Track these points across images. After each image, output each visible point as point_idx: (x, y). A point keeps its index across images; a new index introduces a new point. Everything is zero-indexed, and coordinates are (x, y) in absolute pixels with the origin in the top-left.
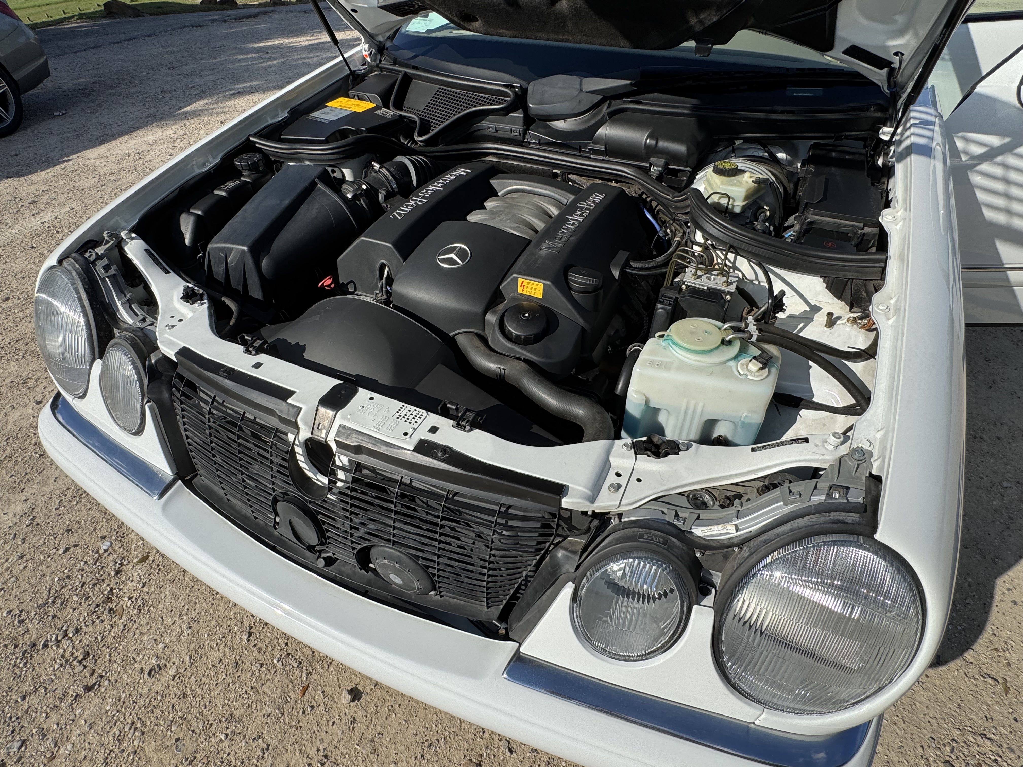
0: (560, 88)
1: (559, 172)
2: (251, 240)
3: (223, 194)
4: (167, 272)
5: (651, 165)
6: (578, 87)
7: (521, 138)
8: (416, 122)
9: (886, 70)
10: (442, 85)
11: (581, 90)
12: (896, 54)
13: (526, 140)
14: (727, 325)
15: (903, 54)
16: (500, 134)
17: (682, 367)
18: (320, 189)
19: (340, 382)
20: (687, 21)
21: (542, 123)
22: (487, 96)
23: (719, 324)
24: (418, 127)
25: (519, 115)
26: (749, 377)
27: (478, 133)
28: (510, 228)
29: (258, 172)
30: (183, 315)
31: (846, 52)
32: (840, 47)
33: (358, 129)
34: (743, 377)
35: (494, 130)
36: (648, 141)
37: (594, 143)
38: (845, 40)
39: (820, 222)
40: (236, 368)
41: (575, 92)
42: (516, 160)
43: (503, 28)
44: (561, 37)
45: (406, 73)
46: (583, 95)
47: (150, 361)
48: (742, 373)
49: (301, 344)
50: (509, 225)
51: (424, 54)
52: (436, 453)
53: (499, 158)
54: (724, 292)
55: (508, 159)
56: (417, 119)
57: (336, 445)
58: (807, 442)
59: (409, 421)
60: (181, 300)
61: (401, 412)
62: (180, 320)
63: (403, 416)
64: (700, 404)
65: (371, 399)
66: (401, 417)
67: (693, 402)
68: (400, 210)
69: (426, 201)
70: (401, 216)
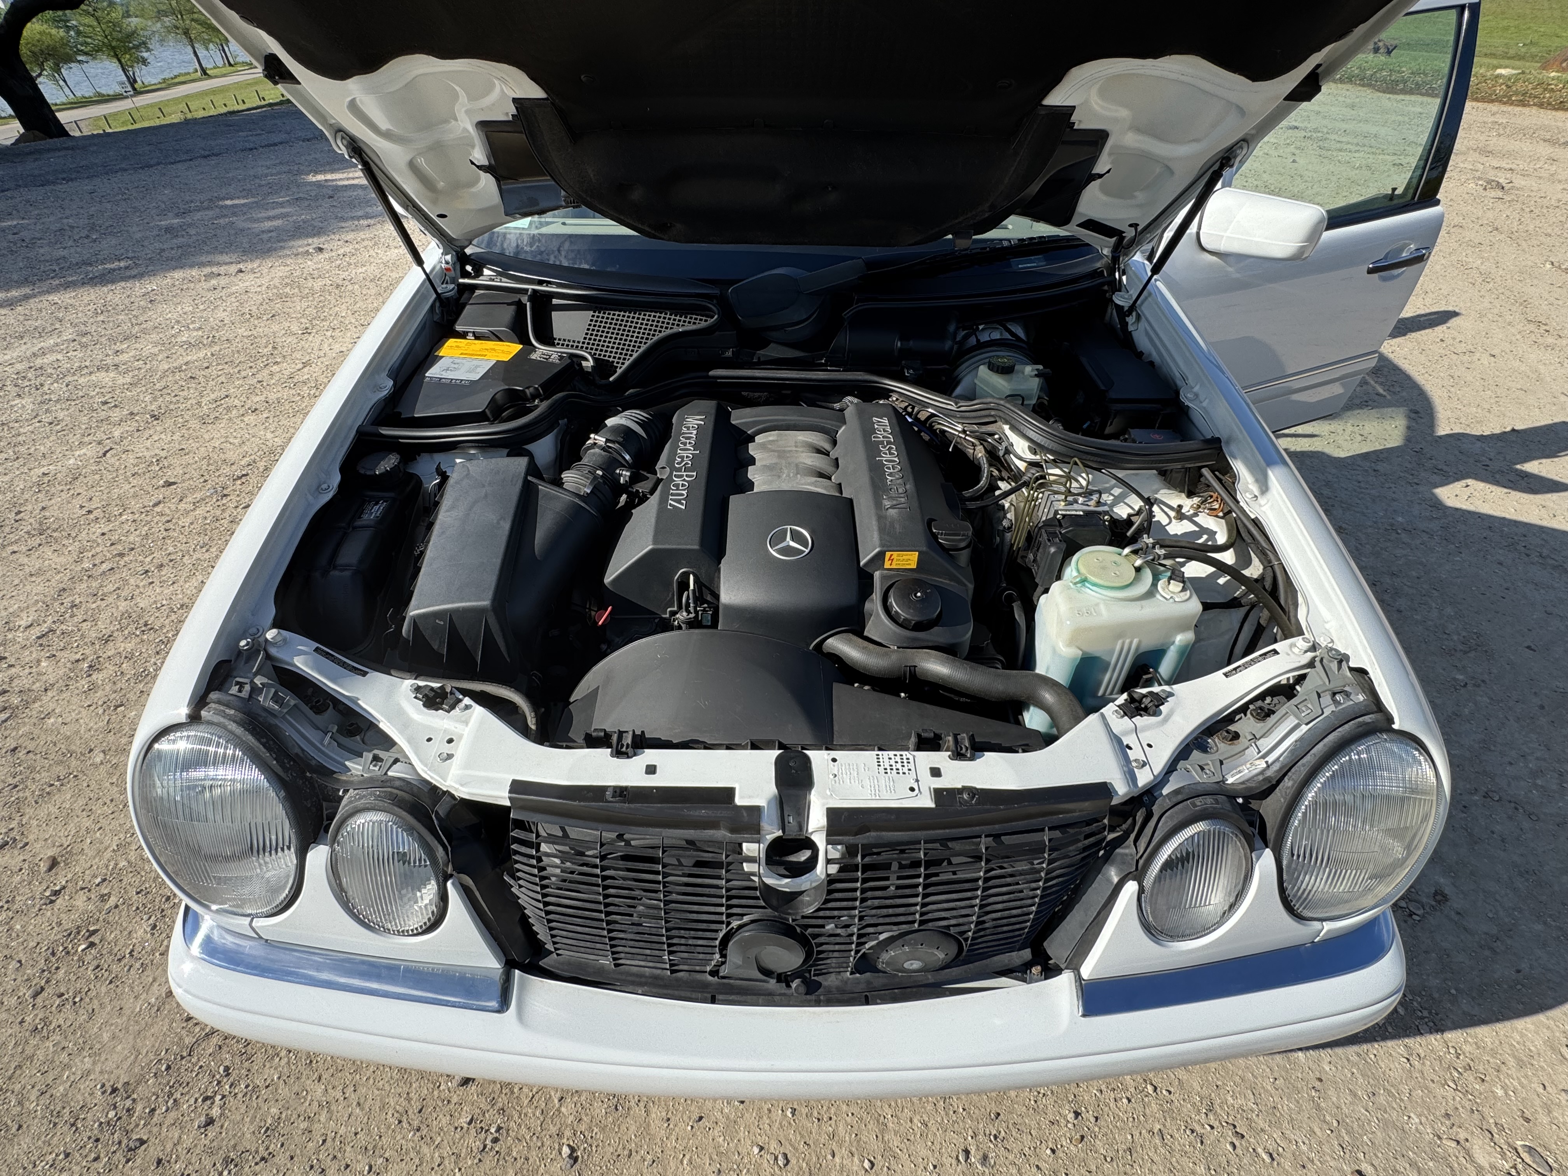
2: (491, 592)
4: (364, 674)
5: (903, 368)
6: (796, 288)
9: (1113, 240)
11: (799, 292)
12: (1130, 224)
14: (1127, 550)
15: (1136, 224)
17: (1111, 608)
19: (778, 752)
23: (1119, 550)
25: (729, 332)
26: (1176, 599)
28: (809, 484)
30: (447, 731)
31: (1081, 225)
32: (1077, 219)
33: (528, 388)
34: (1172, 601)
36: (899, 343)
37: (832, 353)
38: (1085, 215)
40: (626, 784)
45: (535, 291)
47: (438, 816)
48: (1168, 597)
50: (803, 481)
52: (963, 799)
54: (1099, 513)
56: (588, 356)
57: (827, 835)
58: (1278, 653)
59: (901, 771)
60: (425, 710)
61: (881, 764)
62: (450, 741)
63: (888, 768)
64: (1135, 641)
65: (834, 760)
66: (889, 771)
67: (1127, 641)
68: (672, 495)
69: (695, 474)
70: (682, 504)
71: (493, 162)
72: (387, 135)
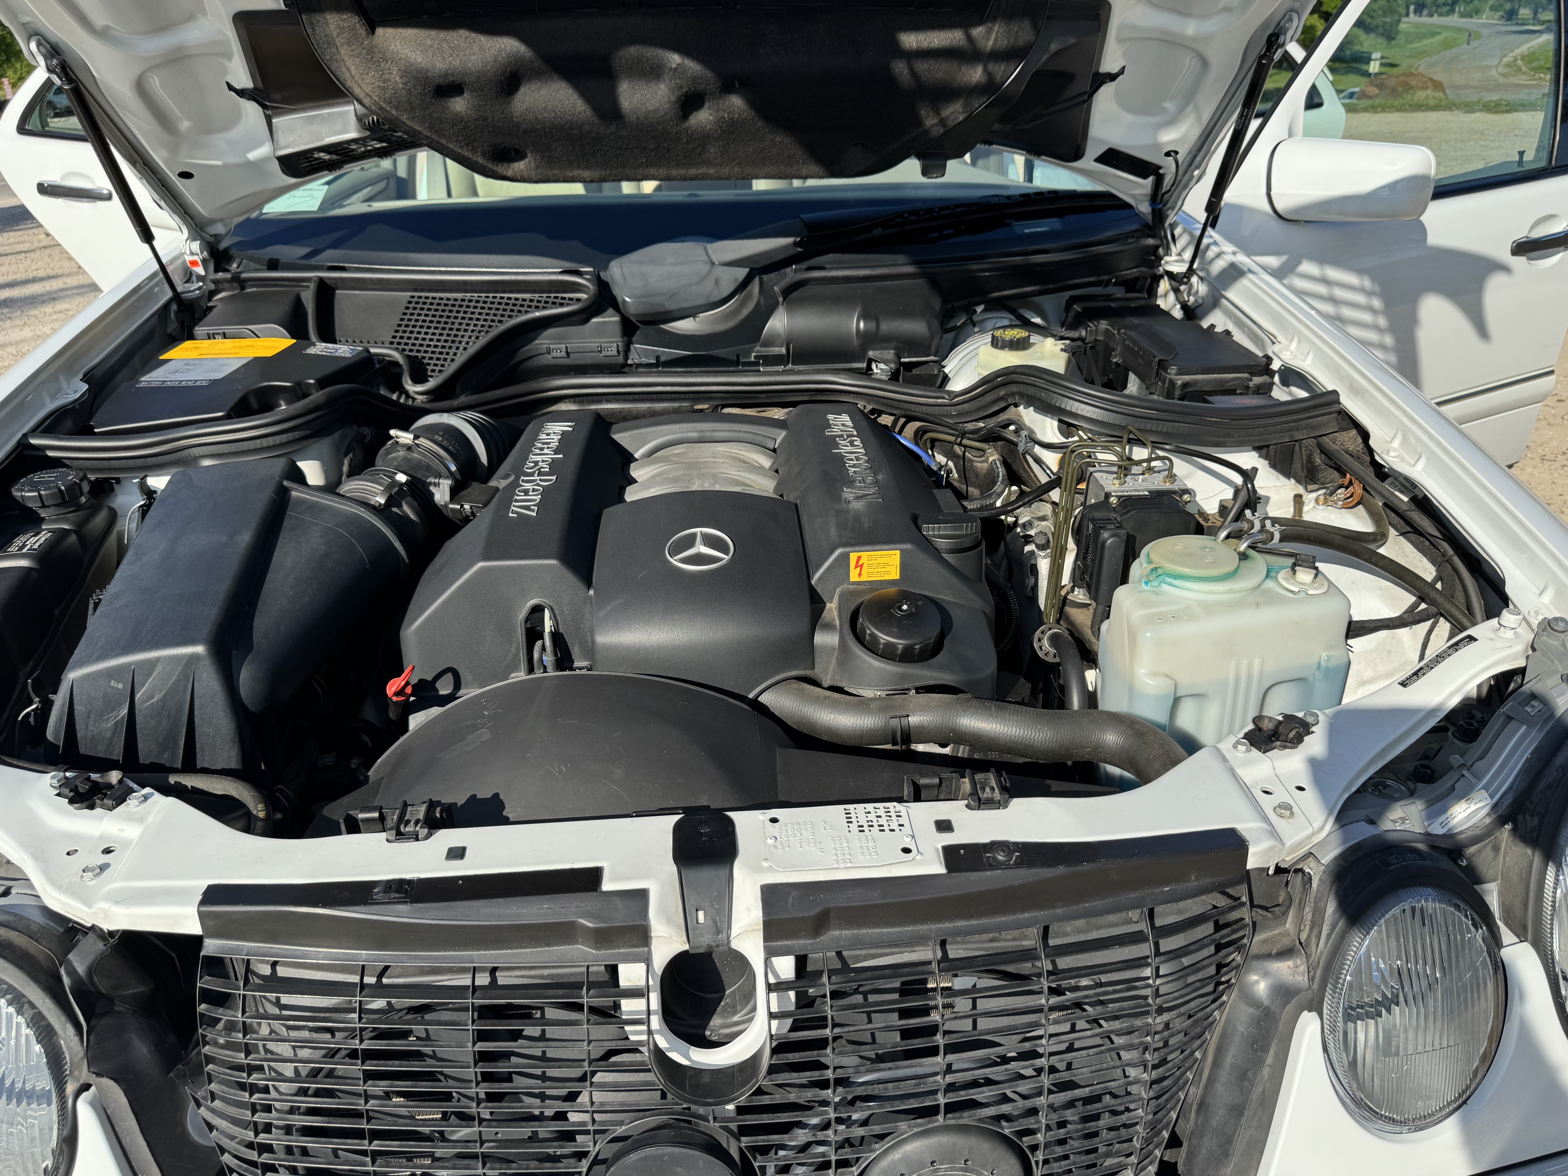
0: (671, 264)
1: (705, 406)
2: (206, 629)
3: (24, 563)
5: (870, 361)
6: (705, 258)
7: (621, 359)
8: (396, 364)
9: (1151, 179)
10: (415, 290)
11: (713, 263)
12: (1168, 154)
13: (630, 362)
15: (1176, 153)
16: (574, 360)
17: (1209, 609)
18: (301, 501)
19: (678, 817)
20: (919, 123)
21: (650, 329)
22: (527, 296)
24: (405, 368)
25: (610, 318)
26: (1310, 592)
27: (529, 364)
29: (79, 508)
30: (102, 837)
31: (1099, 160)
32: (1093, 150)
33: (299, 384)
34: (1302, 595)
35: (564, 354)
36: (862, 325)
37: (765, 345)
38: (1101, 142)
39: (1196, 382)
40: (408, 876)
41: (705, 268)
42: (617, 401)
43: (579, 167)
44: (693, 171)
45: (321, 282)
46: (720, 271)
47: (72, 972)
48: (1296, 590)
49: (484, 793)
51: (334, 245)
52: (995, 858)
53: (581, 403)
55: (599, 402)
56: (397, 356)
57: (766, 939)
58: (1475, 640)
59: (886, 828)
60: (70, 808)
61: (854, 820)
62: (108, 851)
63: (866, 825)
64: (1257, 662)
65: (774, 820)
66: (866, 828)
67: (1245, 662)
68: (517, 501)
69: (554, 478)
70: (533, 511)
71: (261, 85)
72: (102, 34)
